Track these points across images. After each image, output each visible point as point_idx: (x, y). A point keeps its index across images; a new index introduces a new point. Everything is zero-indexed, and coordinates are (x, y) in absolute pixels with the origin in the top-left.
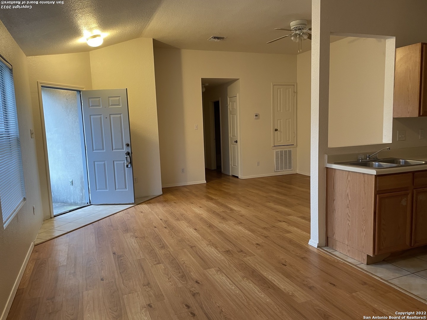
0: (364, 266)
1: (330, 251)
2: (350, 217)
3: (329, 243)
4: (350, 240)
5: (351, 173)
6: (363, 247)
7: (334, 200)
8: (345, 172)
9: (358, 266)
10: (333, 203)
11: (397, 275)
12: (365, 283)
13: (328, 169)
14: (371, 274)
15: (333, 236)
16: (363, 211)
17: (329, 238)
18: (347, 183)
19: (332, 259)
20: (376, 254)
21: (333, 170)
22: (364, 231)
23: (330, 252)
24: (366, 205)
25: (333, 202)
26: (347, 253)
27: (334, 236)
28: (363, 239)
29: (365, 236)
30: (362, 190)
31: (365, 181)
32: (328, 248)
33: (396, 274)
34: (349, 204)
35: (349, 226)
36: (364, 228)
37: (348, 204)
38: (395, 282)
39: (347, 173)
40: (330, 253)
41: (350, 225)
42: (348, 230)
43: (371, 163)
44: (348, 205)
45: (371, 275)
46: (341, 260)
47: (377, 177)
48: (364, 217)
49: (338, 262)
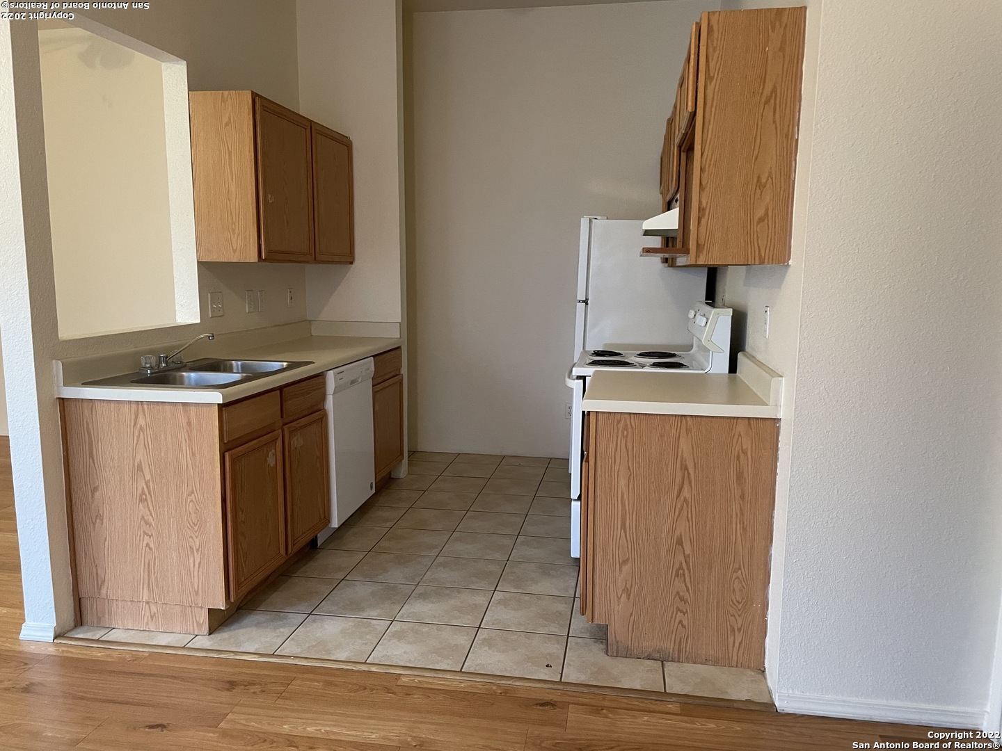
0: (204, 641)
1: (94, 635)
2: (150, 525)
3: (84, 613)
4: (157, 587)
5: (145, 406)
6: (197, 593)
7: (95, 489)
8: (126, 407)
9: (189, 645)
10: (93, 497)
11: (286, 631)
12: (232, 685)
13: (66, 403)
14: (232, 654)
15: (99, 589)
16: (192, 501)
17: (83, 601)
18: (136, 434)
19: (115, 654)
20: (232, 601)
21: (85, 405)
22: (197, 550)
23: (96, 637)
24: (197, 485)
25: (93, 494)
26: (147, 624)
27: (104, 591)
28: (196, 573)
29: (200, 563)
30: (184, 448)
31: (189, 424)
32: (85, 628)
33: (282, 630)
34: (146, 490)
35: (151, 549)
36: (197, 544)
37: (143, 489)
38: (290, 648)
39: (134, 407)
40: (98, 641)
41: (152, 546)
42: (147, 561)
43: (178, 374)
44: (143, 493)
45: (232, 656)
46: (141, 650)
47: (224, 409)
48: (193, 515)
49: (136, 658)
